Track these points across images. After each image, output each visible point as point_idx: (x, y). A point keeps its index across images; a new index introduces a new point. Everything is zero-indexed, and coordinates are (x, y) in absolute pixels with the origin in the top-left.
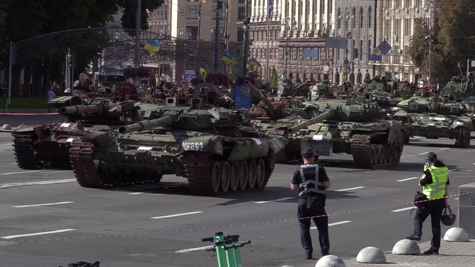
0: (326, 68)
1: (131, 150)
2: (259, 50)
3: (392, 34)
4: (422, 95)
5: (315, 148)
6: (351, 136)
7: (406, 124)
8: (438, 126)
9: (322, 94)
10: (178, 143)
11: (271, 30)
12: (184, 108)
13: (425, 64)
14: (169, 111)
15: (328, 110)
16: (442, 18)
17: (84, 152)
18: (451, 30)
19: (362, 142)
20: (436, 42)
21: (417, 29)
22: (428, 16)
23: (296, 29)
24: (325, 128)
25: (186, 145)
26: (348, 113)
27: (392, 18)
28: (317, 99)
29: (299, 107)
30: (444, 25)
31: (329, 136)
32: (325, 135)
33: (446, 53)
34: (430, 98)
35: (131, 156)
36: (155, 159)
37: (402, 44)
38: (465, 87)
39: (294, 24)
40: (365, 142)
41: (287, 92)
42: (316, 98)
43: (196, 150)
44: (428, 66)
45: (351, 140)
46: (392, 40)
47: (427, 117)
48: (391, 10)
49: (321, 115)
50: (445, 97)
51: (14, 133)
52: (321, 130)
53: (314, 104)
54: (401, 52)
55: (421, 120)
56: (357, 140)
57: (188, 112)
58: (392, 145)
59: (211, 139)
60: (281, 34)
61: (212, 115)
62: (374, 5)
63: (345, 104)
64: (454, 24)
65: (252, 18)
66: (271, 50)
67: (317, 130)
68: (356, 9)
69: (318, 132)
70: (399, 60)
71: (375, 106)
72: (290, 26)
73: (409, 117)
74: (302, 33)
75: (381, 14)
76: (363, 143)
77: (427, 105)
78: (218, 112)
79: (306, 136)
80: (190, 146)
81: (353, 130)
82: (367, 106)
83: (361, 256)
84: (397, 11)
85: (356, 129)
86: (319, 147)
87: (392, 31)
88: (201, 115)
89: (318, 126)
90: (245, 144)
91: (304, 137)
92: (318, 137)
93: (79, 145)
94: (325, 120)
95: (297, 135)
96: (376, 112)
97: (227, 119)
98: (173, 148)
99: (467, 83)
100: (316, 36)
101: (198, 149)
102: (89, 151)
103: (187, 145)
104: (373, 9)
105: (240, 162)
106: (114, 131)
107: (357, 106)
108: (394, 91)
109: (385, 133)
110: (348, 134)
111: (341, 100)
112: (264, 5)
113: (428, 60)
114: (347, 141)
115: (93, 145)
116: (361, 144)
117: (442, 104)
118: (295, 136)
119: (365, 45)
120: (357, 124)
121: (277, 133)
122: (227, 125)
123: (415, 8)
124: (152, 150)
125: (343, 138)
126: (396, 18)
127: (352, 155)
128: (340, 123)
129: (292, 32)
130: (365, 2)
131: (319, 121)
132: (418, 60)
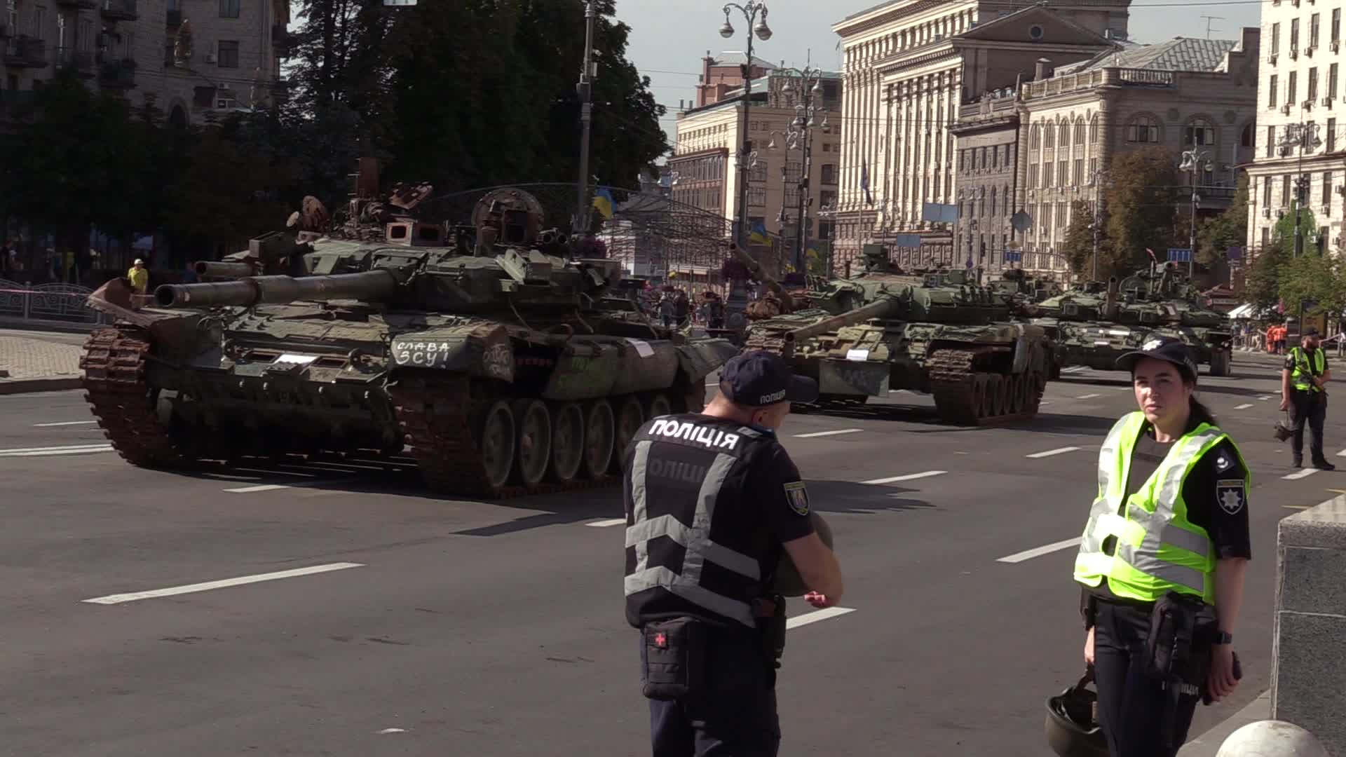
1: (256, 364)
2: (848, 252)
3: (1038, 225)
4: (1086, 288)
5: (852, 379)
6: (930, 352)
7: (1055, 341)
8: (1115, 347)
9: (872, 264)
11: (865, 223)
12: (430, 251)
13: (1086, 269)
14: (390, 259)
15: (884, 296)
16: (1113, 201)
17: (120, 368)
18: (1127, 217)
19: (954, 366)
20: (1103, 235)
21: (1076, 217)
22: (1093, 198)
23: (899, 218)
24: (874, 334)
26: (927, 303)
27: (1039, 201)
28: (862, 276)
29: (822, 290)
30: (1117, 210)
31: (883, 352)
32: (875, 350)
33: (1118, 252)
34: (1101, 295)
35: (252, 381)
36: (320, 389)
37: (1052, 239)
38: (1157, 288)
39: (895, 210)
40: (959, 367)
42: (859, 273)
43: (428, 365)
44: (1092, 272)
45: (930, 362)
46: (1038, 234)
47: (1095, 329)
48: (1037, 190)
49: (868, 306)
50: (1129, 292)
52: (865, 339)
53: (855, 284)
54: (1051, 250)
55: (1083, 334)
56: (943, 363)
57: (440, 261)
58: (1021, 376)
59: (474, 332)
60: (878, 228)
61: (507, 271)
62: (1012, 182)
63: (922, 284)
64: (1131, 209)
65: (839, 206)
67: (856, 338)
68: (986, 188)
69: (860, 343)
70: (1048, 263)
71: (986, 290)
72: (891, 215)
73: (1061, 328)
74: (907, 224)
75: (1023, 196)
76: (956, 369)
77: (1096, 307)
78: (520, 260)
79: (832, 351)
80: (412, 352)
81: (936, 340)
82: (968, 290)
84: (1047, 190)
85: (942, 338)
86: (859, 375)
87: (1038, 220)
88: (474, 270)
89: (860, 330)
90: (596, 354)
91: (826, 354)
92: (858, 355)
93: (107, 347)
94: (875, 319)
95: (812, 349)
96: (987, 304)
97: (546, 283)
98: (375, 359)
99: (1161, 281)
100: (927, 229)
101: (432, 364)
102: (132, 364)
103: (403, 350)
104: (1011, 189)
105: (587, 403)
106: (224, 311)
107: (946, 289)
108: (1036, 291)
109: (1009, 349)
110: (923, 349)
111: (912, 278)
112: (856, 187)
113: (1091, 263)
114: (921, 364)
115: (145, 346)
116: (951, 370)
117: (1123, 304)
118: (808, 352)
119: (998, 241)
120: (945, 327)
121: (769, 343)
122: (549, 300)
123: (1073, 186)
124: (315, 363)
125: (913, 356)
126: (1045, 202)
127: (931, 396)
128: (909, 325)
129: (893, 223)
130: (999, 178)
131: (861, 320)
132: (1077, 262)
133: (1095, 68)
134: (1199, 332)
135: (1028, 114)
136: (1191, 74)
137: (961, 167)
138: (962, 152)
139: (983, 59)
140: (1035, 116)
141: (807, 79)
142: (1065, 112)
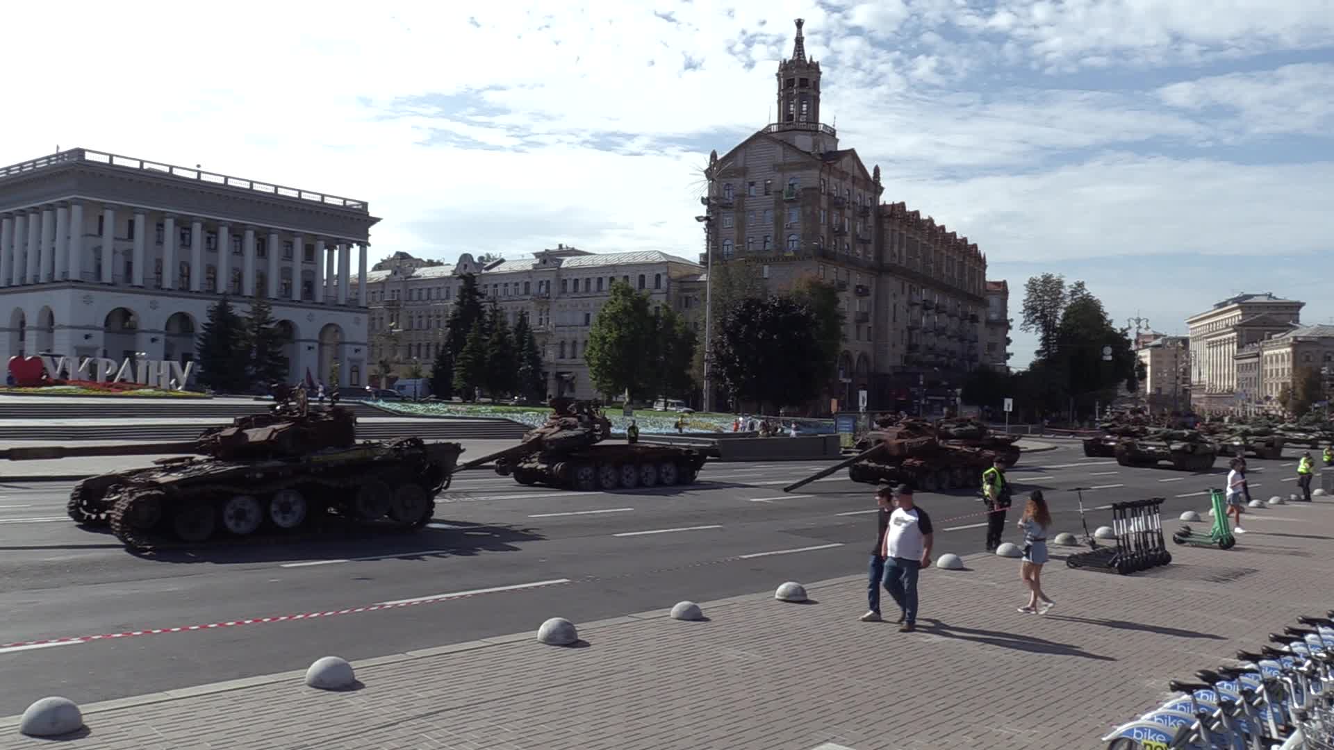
0: (1231, 408)
1: (1144, 449)
2: (1195, 399)
3: (1269, 390)
4: (1288, 422)
5: (1237, 449)
6: (1254, 443)
7: (1283, 437)
8: (1300, 438)
10: (1168, 446)
11: (1201, 389)
12: (1170, 429)
13: (1288, 406)
14: (1163, 431)
17: (1120, 450)
20: (1294, 394)
21: (1283, 387)
23: (1215, 388)
24: (1240, 439)
25: (1173, 447)
26: (1252, 432)
27: (1268, 382)
32: (1241, 443)
33: (1300, 400)
34: (1294, 424)
35: (1144, 452)
36: (1156, 453)
37: (1274, 395)
40: (1262, 446)
41: (1212, 420)
44: (1290, 407)
46: (1269, 394)
47: (1294, 433)
48: (1267, 378)
50: (1302, 423)
51: (1084, 440)
52: (1238, 440)
54: (1274, 399)
55: (1291, 435)
57: (1172, 431)
58: (1276, 448)
59: (1185, 444)
60: (1206, 391)
61: (1185, 433)
62: (1258, 375)
64: (1304, 385)
65: (1191, 383)
66: (1201, 398)
67: (1236, 440)
68: (1248, 378)
70: (1273, 404)
71: (1264, 428)
72: (1211, 387)
73: (1284, 434)
74: (1218, 390)
75: (1262, 380)
77: (1293, 427)
79: (1230, 443)
80: (1175, 447)
81: (1255, 440)
82: (1260, 428)
83: (1272, 501)
84: (1271, 378)
85: (1257, 440)
88: (1179, 433)
90: (1202, 447)
92: (1237, 443)
93: (1117, 446)
94: (1240, 435)
95: (1226, 442)
96: (1266, 431)
97: (1192, 435)
98: (1165, 448)
100: (1225, 392)
101: (1178, 449)
102: (1123, 449)
104: (1257, 378)
105: (1200, 455)
106: (1136, 440)
107: (1253, 428)
108: (1273, 420)
109: (1273, 441)
110: (1252, 442)
112: (1197, 376)
113: (1290, 404)
115: (1125, 446)
116: (1260, 447)
117: (1301, 427)
120: (1257, 437)
121: (1216, 441)
122: (1192, 438)
123: (1281, 377)
124: (1155, 449)
125: (1250, 444)
126: (1271, 382)
127: (1256, 453)
128: (1248, 437)
129: (1212, 390)
130: (1253, 374)
131: (1237, 435)
132: (1284, 404)
133: (1287, 336)
134: (1327, 432)
135: (1263, 352)
136: (1324, 338)
137: (1238, 370)
138: (1238, 365)
139: (1244, 333)
140: (1266, 353)
141: (1177, 339)
142: (1277, 351)
